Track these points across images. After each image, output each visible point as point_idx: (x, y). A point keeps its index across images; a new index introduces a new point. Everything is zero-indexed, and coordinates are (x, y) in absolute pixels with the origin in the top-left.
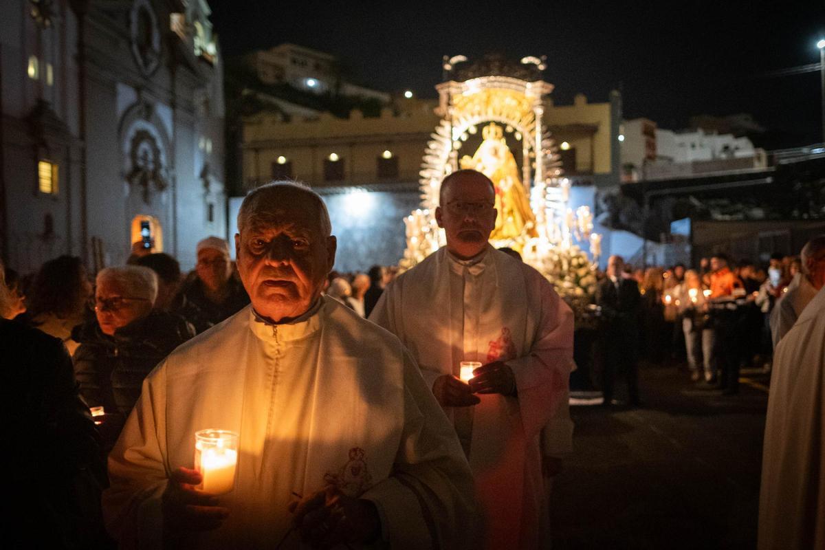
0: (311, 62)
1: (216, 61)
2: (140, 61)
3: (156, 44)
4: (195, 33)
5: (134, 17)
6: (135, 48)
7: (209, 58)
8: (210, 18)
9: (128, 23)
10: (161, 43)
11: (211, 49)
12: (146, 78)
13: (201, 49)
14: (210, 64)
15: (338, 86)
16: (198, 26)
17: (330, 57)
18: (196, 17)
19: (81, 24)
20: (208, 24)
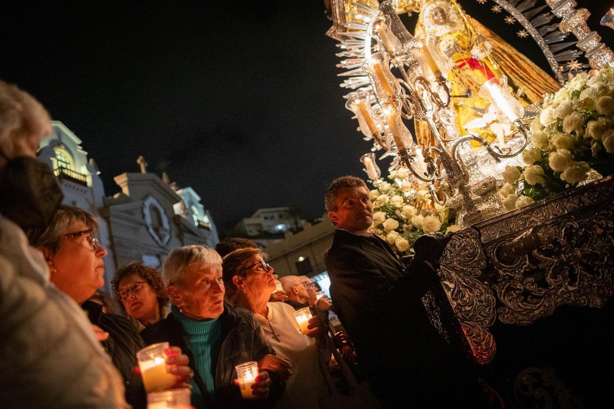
0: (276, 215)
1: (210, 226)
2: (157, 238)
3: (166, 225)
4: (193, 213)
5: (147, 211)
6: (151, 230)
7: (206, 225)
8: (201, 202)
9: (144, 216)
10: (169, 223)
11: (206, 220)
12: (162, 248)
13: (199, 221)
14: (208, 229)
15: (296, 223)
16: (194, 208)
17: (287, 208)
18: (191, 203)
19: (109, 223)
20: (201, 206)
